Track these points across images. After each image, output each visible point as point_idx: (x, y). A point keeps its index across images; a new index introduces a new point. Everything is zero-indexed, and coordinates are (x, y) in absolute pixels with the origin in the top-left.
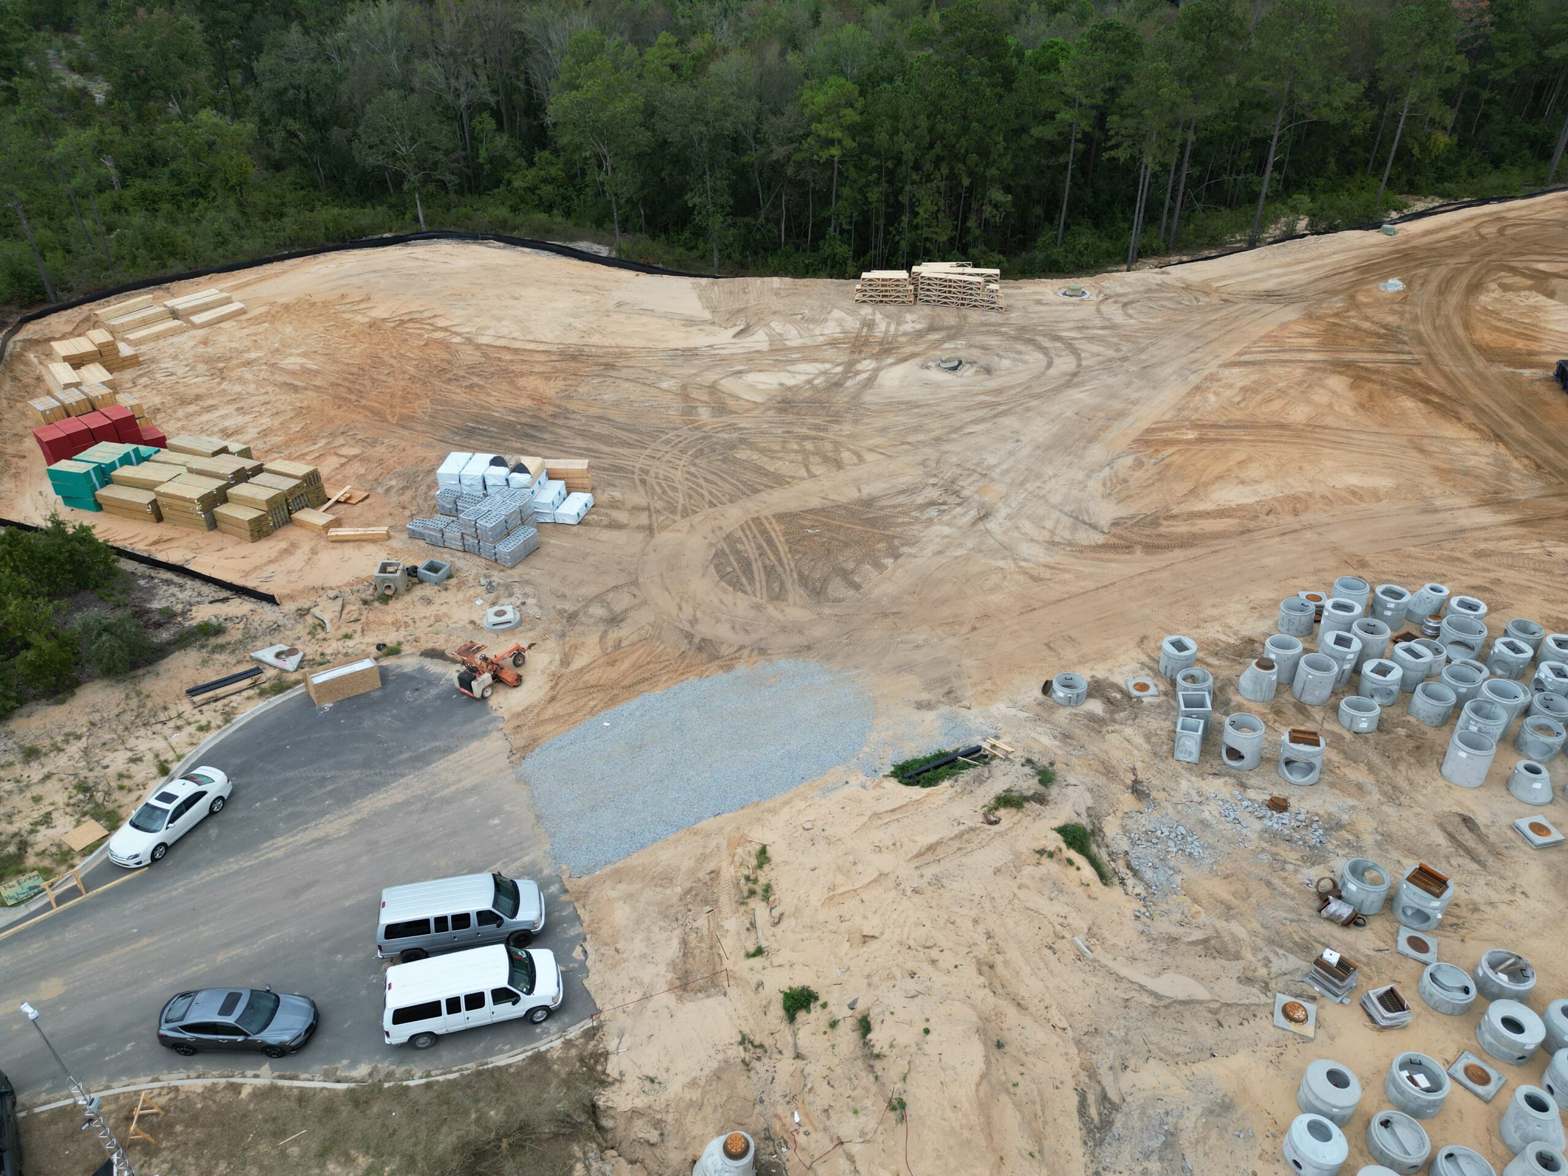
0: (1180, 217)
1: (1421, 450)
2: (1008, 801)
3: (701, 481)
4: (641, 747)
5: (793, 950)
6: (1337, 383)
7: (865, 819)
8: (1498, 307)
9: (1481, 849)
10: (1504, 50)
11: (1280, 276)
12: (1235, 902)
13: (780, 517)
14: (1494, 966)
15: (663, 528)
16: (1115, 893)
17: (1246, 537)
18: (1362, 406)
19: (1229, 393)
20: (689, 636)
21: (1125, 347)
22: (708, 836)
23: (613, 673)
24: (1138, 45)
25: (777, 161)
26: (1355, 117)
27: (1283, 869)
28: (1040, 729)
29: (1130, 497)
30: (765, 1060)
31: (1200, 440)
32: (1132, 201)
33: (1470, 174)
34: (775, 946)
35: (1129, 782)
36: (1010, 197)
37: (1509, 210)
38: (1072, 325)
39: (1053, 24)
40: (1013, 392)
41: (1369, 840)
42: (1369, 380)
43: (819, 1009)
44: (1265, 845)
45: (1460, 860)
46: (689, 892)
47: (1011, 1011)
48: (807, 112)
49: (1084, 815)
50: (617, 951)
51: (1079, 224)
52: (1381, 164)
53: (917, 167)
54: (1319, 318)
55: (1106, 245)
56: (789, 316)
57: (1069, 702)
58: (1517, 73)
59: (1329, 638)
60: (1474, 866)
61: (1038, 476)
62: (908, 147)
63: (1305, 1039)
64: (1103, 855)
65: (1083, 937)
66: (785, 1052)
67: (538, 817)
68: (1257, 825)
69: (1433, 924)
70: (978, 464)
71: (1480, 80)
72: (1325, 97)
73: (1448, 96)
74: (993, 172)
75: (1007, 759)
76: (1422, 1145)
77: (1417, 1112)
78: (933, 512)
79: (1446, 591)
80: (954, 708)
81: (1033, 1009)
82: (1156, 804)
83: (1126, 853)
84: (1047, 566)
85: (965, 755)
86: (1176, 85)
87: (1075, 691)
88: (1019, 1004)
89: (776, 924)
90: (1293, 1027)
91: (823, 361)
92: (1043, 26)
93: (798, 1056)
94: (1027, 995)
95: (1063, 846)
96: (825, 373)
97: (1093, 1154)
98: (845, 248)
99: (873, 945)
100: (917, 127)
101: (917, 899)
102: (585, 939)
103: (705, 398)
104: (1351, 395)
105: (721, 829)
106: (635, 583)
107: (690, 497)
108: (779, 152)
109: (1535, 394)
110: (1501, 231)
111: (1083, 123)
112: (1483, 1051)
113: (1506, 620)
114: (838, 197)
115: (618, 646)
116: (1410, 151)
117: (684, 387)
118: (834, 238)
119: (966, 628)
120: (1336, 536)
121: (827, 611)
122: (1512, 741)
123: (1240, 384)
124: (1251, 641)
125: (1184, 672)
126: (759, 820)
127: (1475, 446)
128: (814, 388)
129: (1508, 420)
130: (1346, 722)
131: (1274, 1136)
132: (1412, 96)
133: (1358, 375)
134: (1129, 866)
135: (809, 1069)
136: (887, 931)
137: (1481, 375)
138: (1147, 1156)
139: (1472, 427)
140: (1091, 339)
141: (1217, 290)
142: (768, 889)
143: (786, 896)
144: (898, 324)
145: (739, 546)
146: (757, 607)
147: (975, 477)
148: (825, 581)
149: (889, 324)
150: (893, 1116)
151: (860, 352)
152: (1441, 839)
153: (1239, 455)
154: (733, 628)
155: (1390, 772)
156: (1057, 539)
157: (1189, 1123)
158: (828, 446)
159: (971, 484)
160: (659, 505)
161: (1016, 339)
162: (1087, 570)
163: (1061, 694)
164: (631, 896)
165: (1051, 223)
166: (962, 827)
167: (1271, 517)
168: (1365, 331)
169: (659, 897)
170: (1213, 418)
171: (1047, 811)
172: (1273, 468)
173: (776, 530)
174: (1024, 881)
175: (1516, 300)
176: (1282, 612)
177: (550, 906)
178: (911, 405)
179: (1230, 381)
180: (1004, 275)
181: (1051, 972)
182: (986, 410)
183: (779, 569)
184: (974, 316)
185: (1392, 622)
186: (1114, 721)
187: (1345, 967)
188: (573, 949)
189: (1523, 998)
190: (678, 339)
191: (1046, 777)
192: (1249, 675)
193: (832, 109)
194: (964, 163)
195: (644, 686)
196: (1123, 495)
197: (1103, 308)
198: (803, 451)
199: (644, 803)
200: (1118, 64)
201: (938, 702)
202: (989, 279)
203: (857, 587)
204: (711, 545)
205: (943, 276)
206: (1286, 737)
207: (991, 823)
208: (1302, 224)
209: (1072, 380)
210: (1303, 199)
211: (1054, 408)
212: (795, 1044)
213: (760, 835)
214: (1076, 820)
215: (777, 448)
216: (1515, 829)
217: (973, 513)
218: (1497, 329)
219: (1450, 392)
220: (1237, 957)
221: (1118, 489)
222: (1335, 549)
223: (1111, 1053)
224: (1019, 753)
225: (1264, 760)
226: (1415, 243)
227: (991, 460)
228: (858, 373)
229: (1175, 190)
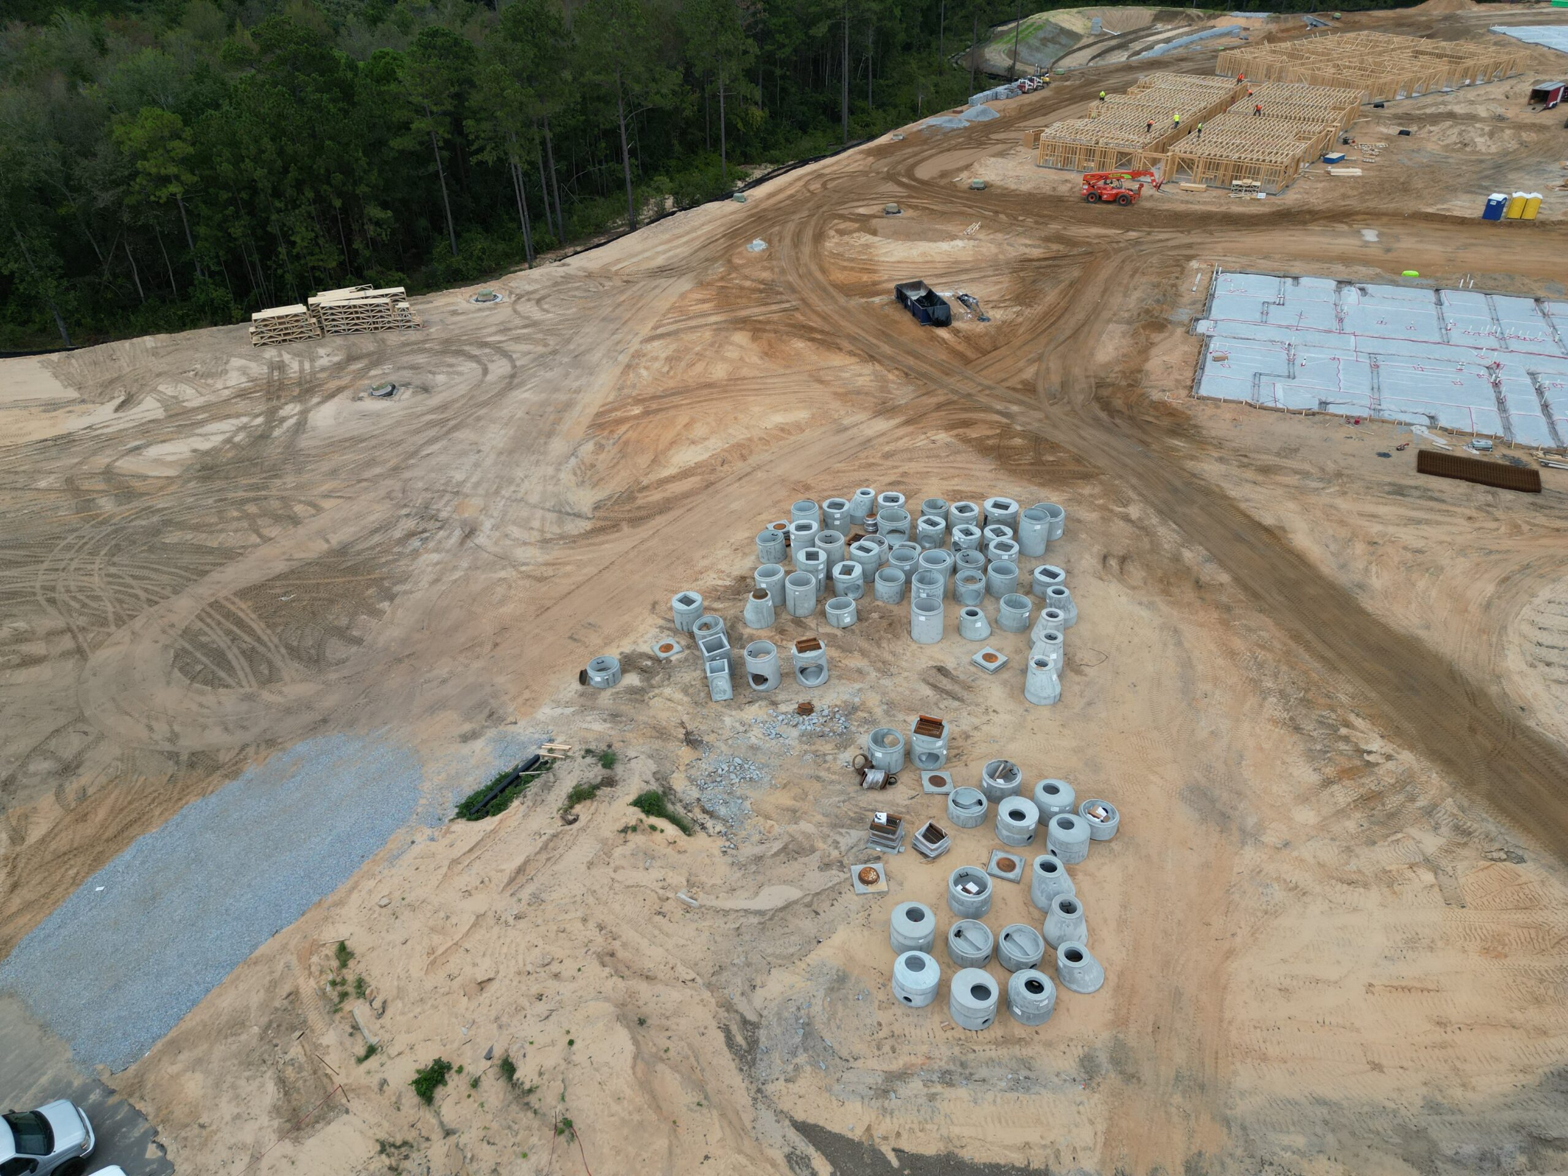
0: (562, 211)
1: (820, 381)
2: (580, 795)
3: (129, 580)
4: (154, 898)
5: (408, 1032)
6: (741, 338)
7: (444, 869)
8: (841, 249)
9: (957, 688)
10: (780, 32)
11: (665, 252)
12: (797, 805)
13: (243, 593)
14: (992, 776)
15: (96, 646)
16: (701, 839)
17: (710, 490)
18: (766, 354)
19: (657, 365)
20: (173, 756)
21: (552, 341)
22: (270, 959)
23: (88, 829)
24: (470, 49)
25: (105, 208)
26: (682, 101)
27: (825, 762)
28: (589, 718)
29: (602, 479)
30: (414, 1155)
31: (646, 413)
32: (512, 201)
33: (787, 140)
34: (387, 1037)
35: (682, 736)
36: (390, 213)
37: (824, 168)
38: (493, 329)
39: (377, 34)
40: (459, 405)
41: (879, 711)
42: (765, 331)
43: (455, 1076)
44: (806, 747)
45: (946, 703)
46: (269, 1026)
47: (643, 987)
48: (125, 149)
49: (652, 781)
50: (202, 1126)
51: (468, 231)
52: (716, 141)
53: (277, 193)
54: (709, 284)
55: (501, 247)
56: (179, 375)
57: (608, 683)
58: (795, 51)
59: (801, 556)
60: (956, 704)
61: (511, 481)
62: (259, 173)
63: (882, 895)
64: (679, 810)
65: (685, 890)
66: (434, 1137)
67: (44, 1027)
68: (795, 733)
69: (942, 760)
70: (447, 484)
71: (769, 59)
72: (653, 86)
73: (750, 75)
74: (362, 189)
75: (567, 757)
76: (986, 940)
77: (976, 914)
78: (415, 543)
79: (873, 493)
80: (501, 728)
81: (661, 975)
82: (710, 747)
83: (699, 800)
84: (547, 564)
85: (526, 769)
86: (517, 85)
87: (610, 672)
88: (647, 977)
89: (380, 1015)
90: (871, 889)
91: (238, 416)
92: (368, 35)
93: (448, 1133)
94: (651, 966)
95: (643, 816)
96: (244, 428)
97: (750, 1076)
98: (221, 292)
99: (492, 988)
100: (263, 152)
101: (522, 924)
102: (156, 1133)
103: (102, 486)
104: (754, 346)
105: (284, 947)
106: (81, 718)
107: (121, 602)
108: (105, 198)
109: (887, 316)
110: (824, 185)
111: (441, 131)
112: (1006, 845)
113: (919, 503)
114: (195, 238)
115: (83, 795)
116: (735, 126)
117: (69, 481)
118: (205, 283)
119: (488, 647)
120: (782, 469)
121: (333, 676)
122: (952, 596)
123: (663, 355)
124: (743, 578)
125: (698, 623)
126: (326, 919)
127: (857, 368)
128: (236, 446)
129: (875, 341)
130: (834, 621)
131: (884, 985)
132: (723, 78)
133: (755, 328)
134: (705, 811)
135: (464, 1140)
136: (501, 967)
137: (844, 309)
138: (794, 1054)
139: (851, 353)
140: (517, 339)
141: (616, 273)
142: (360, 984)
143: (382, 983)
144: (312, 360)
145: (203, 639)
146: (249, 698)
147: (447, 497)
148: (320, 645)
149: (301, 363)
150: (562, 1139)
151: (279, 397)
152: (927, 691)
153: (683, 419)
154: (226, 729)
155: (876, 651)
156: (548, 536)
157: (818, 1009)
158: (275, 504)
159: (446, 505)
160: (82, 621)
161: (444, 352)
162: (585, 557)
163: (598, 679)
164: (199, 1061)
165: (441, 233)
166: (544, 838)
167: (726, 467)
168: (748, 289)
169: (234, 1047)
170: (651, 391)
171: (619, 790)
172: (714, 424)
173: (244, 609)
174: (618, 863)
175: (852, 242)
176: (759, 546)
177: (96, 1118)
178: (354, 441)
179: (655, 354)
180: (411, 292)
181: (667, 935)
182: (436, 429)
183: (261, 649)
184: (393, 338)
185: (843, 529)
186: (652, 687)
187: (892, 821)
188: (144, 1150)
189: (1017, 792)
190: (42, 428)
191: (608, 760)
192: (751, 608)
193: (155, 143)
194: (329, 184)
195: (135, 830)
196: (595, 479)
197: (519, 308)
198: (247, 516)
199: (180, 956)
200: (456, 70)
201: (483, 727)
202: (396, 297)
203: (359, 641)
204: (166, 647)
205: (345, 303)
206: (794, 650)
207: (571, 823)
208: (669, 203)
209: (512, 381)
210: (662, 180)
211: (505, 413)
212: (441, 1123)
213: (332, 934)
214: (646, 788)
215: (214, 520)
216: (974, 663)
217: (458, 533)
218: (845, 268)
219: (827, 328)
220: (813, 850)
221: (588, 474)
222: (783, 481)
223: (739, 981)
224: (577, 747)
225: (784, 675)
226: (763, 206)
227: (459, 476)
228: (283, 420)
229: (549, 186)
